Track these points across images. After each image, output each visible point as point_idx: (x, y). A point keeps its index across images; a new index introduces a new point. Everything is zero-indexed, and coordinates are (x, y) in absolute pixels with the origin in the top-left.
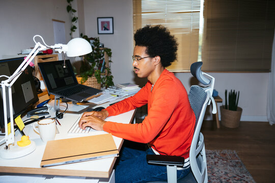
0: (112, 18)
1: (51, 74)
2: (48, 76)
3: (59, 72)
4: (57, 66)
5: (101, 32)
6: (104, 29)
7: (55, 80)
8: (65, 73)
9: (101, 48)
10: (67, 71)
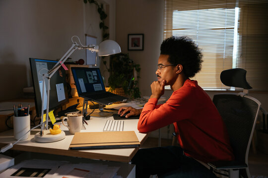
0: (143, 35)
1: (82, 79)
2: (79, 80)
3: (89, 77)
4: (88, 73)
5: (131, 48)
6: (134, 45)
7: (85, 84)
8: (94, 80)
9: (130, 64)
10: (96, 78)
